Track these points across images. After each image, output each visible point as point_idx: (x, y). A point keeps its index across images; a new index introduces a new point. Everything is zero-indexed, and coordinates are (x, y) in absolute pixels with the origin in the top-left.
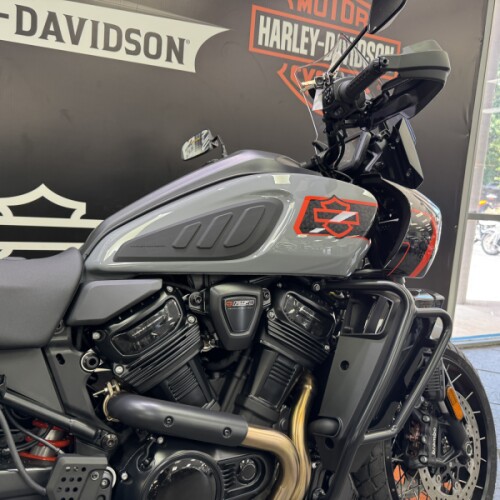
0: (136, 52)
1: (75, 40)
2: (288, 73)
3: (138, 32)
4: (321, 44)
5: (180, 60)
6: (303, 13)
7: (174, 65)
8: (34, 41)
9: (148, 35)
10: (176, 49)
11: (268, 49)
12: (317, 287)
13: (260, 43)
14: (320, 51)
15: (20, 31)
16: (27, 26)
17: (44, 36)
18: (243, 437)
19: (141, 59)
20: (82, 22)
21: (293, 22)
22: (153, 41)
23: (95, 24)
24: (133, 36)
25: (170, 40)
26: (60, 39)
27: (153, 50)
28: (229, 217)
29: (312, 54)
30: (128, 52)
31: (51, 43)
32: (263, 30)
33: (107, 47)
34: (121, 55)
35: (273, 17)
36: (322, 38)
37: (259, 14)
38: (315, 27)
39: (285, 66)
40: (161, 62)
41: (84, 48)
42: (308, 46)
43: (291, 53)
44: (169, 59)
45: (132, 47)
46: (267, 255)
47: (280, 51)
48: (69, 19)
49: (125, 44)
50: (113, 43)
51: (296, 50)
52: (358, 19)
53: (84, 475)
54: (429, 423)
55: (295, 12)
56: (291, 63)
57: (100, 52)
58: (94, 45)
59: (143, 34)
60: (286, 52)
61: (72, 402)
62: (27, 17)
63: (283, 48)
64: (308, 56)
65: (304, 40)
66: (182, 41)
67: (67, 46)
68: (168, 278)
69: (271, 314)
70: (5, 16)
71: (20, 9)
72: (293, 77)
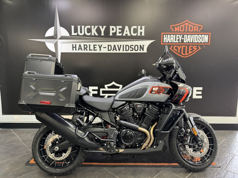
0: (133, 50)
1: (119, 50)
2: (173, 48)
3: (133, 46)
4: (183, 39)
5: (143, 50)
6: (177, 32)
7: (142, 51)
8: (111, 52)
10: (142, 48)
11: (167, 43)
12: (157, 104)
13: (164, 42)
14: (182, 41)
15: (108, 50)
16: (110, 49)
17: (113, 50)
18: (138, 128)
19: (134, 51)
20: (121, 46)
21: (174, 35)
22: (136, 47)
23: (123, 46)
24: (132, 47)
25: (140, 46)
26: (116, 50)
27: (136, 49)
28: (137, 91)
29: (180, 42)
30: (131, 50)
31: (115, 51)
32: (165, 38)
33: (126, 50)
34: (129, 52)
35: (167, 35)
36: (183, 37)
37: (163, 35)
38: (180, 35)
39: (172, 46)
40: (138, 51)
41: (121, 51)
42: (179, 40)
43: (174, 43)
44: (140, 50)
45: (132, 49)
46: (144, 98)
47: (170, 43)
48: (118, 46)
49: (130, 49)
50: (127, 49)
51: (175, 42)
52: (195, 29)
53: (113, 130)
54: (188, 135)
55: (174, 32)
57: (125, 52)
58: (123, 50)
59: (134, 46)
60: (172, 43)
61: (112, 120)
62: (110, 47)
63: (171, 42)
64: (179, 43)
65: (177, 38)
66: (143, 46)
67: (118, 52)
68: (127, 101)
69: (147, 109)
70: (106, 48)
71: (108, 46)
72: (174, 49)
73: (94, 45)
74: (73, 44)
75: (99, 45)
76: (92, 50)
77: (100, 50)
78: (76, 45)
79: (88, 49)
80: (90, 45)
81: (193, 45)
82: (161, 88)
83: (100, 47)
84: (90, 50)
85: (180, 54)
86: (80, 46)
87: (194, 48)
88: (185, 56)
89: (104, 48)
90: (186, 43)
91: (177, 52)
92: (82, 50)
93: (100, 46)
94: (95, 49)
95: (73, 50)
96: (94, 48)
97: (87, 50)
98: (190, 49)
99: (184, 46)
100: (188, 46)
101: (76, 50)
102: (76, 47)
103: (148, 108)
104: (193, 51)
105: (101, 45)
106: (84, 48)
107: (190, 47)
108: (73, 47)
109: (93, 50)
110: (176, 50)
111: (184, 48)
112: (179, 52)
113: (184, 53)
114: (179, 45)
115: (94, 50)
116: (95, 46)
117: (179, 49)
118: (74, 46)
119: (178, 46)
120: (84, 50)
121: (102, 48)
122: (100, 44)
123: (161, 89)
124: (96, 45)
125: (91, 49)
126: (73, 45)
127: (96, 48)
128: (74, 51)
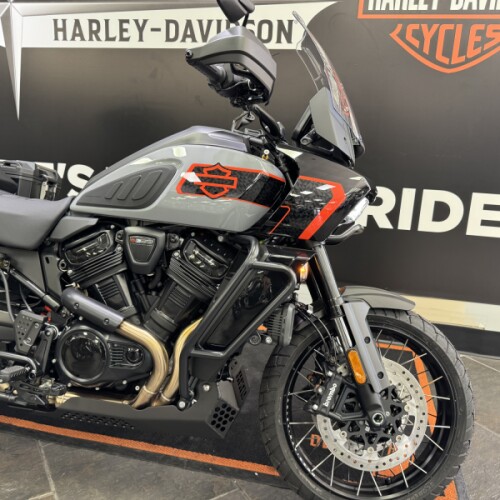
1: (205, 38)
2: (402, 35)
3: (252, 22)
5: (289, 40)
7: (284, 45)
8: (177, 45)
9: (262, 23)
10: (285, 31)
11: (380, 12)
12: (221, 239)
13: (370, 8)
15: (168, 39)
16: (172, 35)
17: (183, 40)
18: (117, 327)
20: (210, 22)
22: (265, 27)
23: (219, 22)
24: (249, 26)
25: (280, 23)
26: (194, 40)
27: (265, 35)
29: (435, 7)
31: (188, 44)
39: (400, 26)
40: (272, 45)
43: (408, 12)
44: (279, 41)
47: (394, 12)
48: (200, 22)
51: (412, 7)
53: (30, 323)
54: (330, 378)
56: (407, 22)
59: (257, 23)
61: (51, 285)
62: (172, 27)
63: (397, 8)
66: (290, 22)
67: (200, 44)
69: (176, 254)
70: (159, 30)
71: (168, 22)
72: (409, 37)
73: (122, 22)
74: (56, 17)
75: (136, 21)
76: (114, 39)
77: (141, 39)
78: (64, 21)
79: (102, 34)
80: (107, 21)
81: (488, 22)
82: (225, 174)
83: (141, 29)
84: (108, 39)
85: (432, 57)
86: (77, 23)
87: (489, 34)
88: (450, 66)
89: (153, 30)
90: (461, 12)
91: (420, 51)
92: (83, 39)
93: (141, 24)
94: (125, 35)
95: (56, 38)
96: (122, 30)
97: (98, 39)
98: (473, 38)
99: (451, 27)
100: (467, 24)
101: (65, 39)
102: (64, 30)
103: (181, 253)
104: (487, 47)
105: (145, 21)
106: (91, 32)
107: (475, 28)
108: (57, 30)
109: (118, 38)
110: (416, 43)
111: (450, 35)
112: (426, 50)
113: (447, 53)
114: (430, 23)
115: (122, 39)
116: (125, 26)
117: (428, 36)
118: (60, 25)
119: (425, 27)
120: (91, 39)
121: (147, 31)
122: (141, 15)
123: (226, 177)
124: (127, 21)
125: (111, 36)
126: (56, 21)
127: (126, 30)
128: (61, 44)
